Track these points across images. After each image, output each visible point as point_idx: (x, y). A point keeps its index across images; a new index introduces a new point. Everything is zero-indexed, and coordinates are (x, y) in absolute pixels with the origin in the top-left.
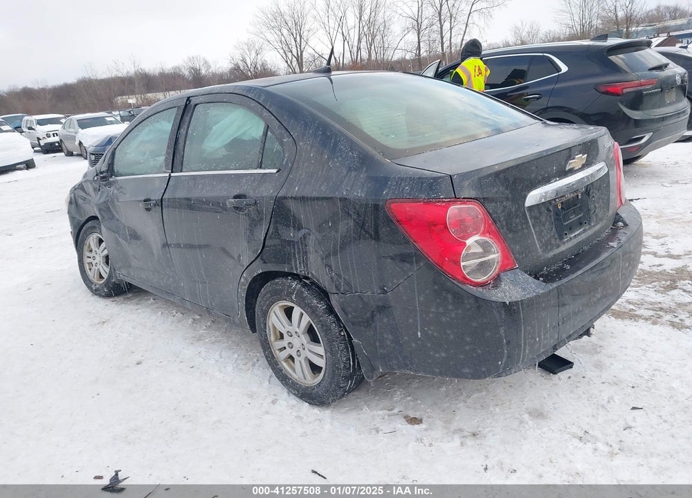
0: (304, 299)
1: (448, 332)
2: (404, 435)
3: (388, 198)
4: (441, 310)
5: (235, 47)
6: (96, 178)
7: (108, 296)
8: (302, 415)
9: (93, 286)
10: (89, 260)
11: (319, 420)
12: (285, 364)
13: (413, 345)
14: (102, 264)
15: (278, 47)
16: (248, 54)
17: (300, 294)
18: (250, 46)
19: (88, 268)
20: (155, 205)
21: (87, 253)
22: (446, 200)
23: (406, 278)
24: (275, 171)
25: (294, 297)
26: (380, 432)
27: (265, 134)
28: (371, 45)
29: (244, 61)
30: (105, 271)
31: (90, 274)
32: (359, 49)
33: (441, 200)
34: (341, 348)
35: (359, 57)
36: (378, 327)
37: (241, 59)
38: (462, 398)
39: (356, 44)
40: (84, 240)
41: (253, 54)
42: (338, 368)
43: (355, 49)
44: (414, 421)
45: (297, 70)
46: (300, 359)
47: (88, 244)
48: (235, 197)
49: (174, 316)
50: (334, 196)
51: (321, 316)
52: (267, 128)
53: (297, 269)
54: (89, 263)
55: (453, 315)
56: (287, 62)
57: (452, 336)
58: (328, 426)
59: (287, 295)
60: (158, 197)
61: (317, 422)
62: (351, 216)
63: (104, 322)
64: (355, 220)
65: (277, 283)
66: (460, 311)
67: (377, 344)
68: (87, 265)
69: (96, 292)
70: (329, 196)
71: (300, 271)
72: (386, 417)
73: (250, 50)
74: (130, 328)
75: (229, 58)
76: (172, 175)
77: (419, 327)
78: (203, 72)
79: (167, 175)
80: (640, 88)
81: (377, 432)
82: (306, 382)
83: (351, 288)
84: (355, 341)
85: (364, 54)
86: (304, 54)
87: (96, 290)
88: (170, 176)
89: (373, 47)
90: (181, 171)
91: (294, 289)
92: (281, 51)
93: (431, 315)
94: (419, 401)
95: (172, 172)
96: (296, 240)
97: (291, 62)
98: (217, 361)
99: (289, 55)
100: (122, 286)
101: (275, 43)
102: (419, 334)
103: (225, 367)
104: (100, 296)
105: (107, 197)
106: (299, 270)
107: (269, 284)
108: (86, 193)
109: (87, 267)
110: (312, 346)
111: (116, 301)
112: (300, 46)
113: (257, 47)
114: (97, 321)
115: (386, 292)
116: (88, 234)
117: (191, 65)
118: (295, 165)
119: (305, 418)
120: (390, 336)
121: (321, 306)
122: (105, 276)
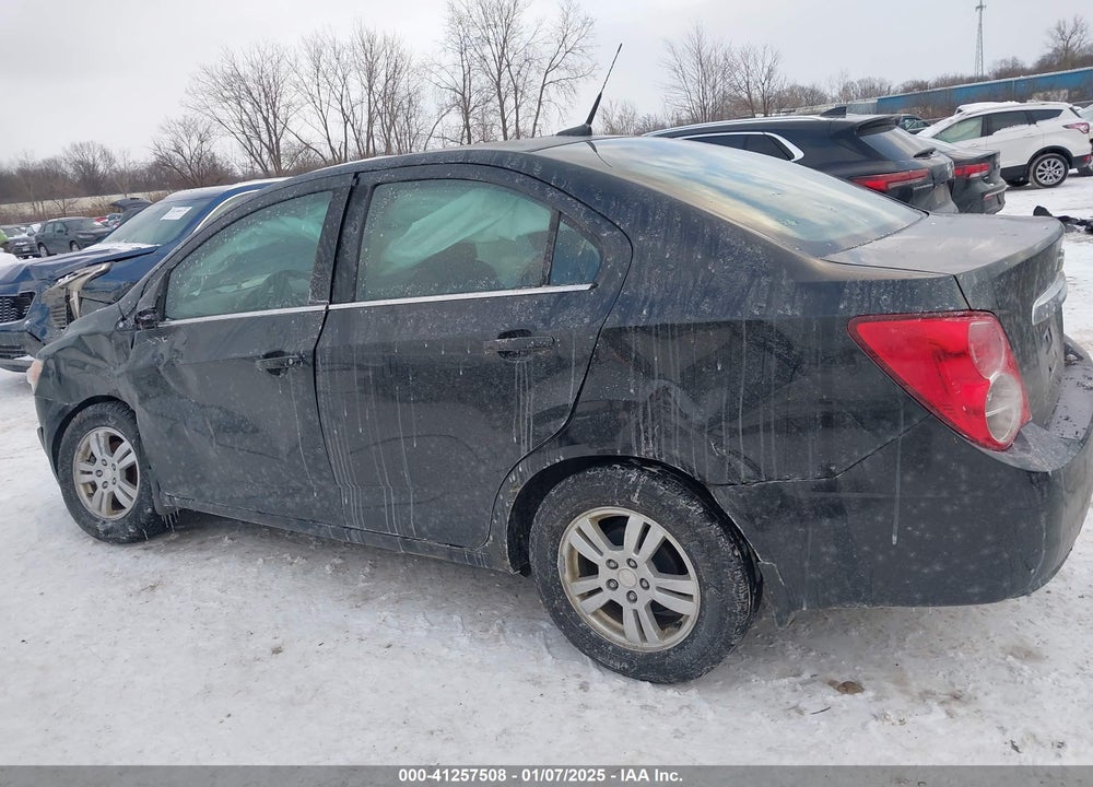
0: (659, 499)
1: (954, 529)
2: (846, 712)
3: (853, 314)
4: (945, 494)
5: (162, 128)
6: (121, 325)
7: (134, 540)
8: (650, 702)
9: (99, 525)
10: (88, 478)
11: (688, 707)
12: (594, 620)
13: (880, 558)
14: (119, 482)
15: (236, 131)
16: (186, 140)
17: (648, 493)
18: (188, 128)
19: (84, 494)
20: (298, 362)
21: (80, 465)
22: (959, 314)
23: (879, 446)
24: (586, 287)
25: (635, 499)
26: (807, 714)
27: (554, 227)
28: (389, 131)
29: (178, 150)
30: (129, 495)
31: (91, 505)
32: (370, 135)
33: (951, 314)
34: (738, 578)
35: (371, 147)
36: (810, 535)
37: (173, 147)
38: (893, 642)
39: (365, 128)
40: (74, 442)
41: (195, 142)
42: (730, 613)
43: (364, 136)
44: (849, 687)
45: (270, 168)
46: (635, 606)
47: (83, 448)
48: (504, 335)
49: (291, 564)
50: (734, 318)
51: (698, 526)
52: (558, 217)
53: (639, 449)
54: (85, 485)
55: (966, 500)
56: (252, 154)
57: (959, 536)
58: (710, 716)
59: (619, 496)
60: (304, 345)
61: (686, 711)
62: (770, 350)
63: (153, 587)
64: (779, 356)
65: (592, 478)
66: (979, 493)
67: (807, 564)
68: (81, 488)
69: (107, 536)
70: (724, 319)
71: (647, 452)
72: (799, 687)
73: (189, 136)
74: (217, 593)
75: (154, 146)
76: (331, 307)
77: (896, 527)
78: (101, 168)
79: (323, 308)
80: (909, 182)
81: (801, 712)
82: (645, 645)
83: (759, 473)
84: (764, 562)
85: (379, 144)
86: (281, 143)
87: (107, 532)
88: (328, 311)
89: (393, 134)
90: (353, 301)
91: (635, 485)
92: (243, 138)
93: (923, 505)
94: (833, 657)
95: (331, 303)
96: (641, 400)
97: (260, 156)
98: (430, 631)
99: (256, 143)
100: (164, 519)
101: (232, 124)
102: (895, 538)
103: (451, 639)
104: (118, 542)
105: (154, 357)
106: (643, 450)
107: (571, 480)
108: (90, 354)
109: (82, 492)
110: (670, 581)
111: (151, 548)
112: (275, 131)
113: (201, 129)
114: (137, 586)
115: (833, 474)
116: (84, 429)
117: (77, 157)
118: (632, 274)
119: (659, 706)
120: (833, 549)
121: (696, 509)
122: (128, 505)
